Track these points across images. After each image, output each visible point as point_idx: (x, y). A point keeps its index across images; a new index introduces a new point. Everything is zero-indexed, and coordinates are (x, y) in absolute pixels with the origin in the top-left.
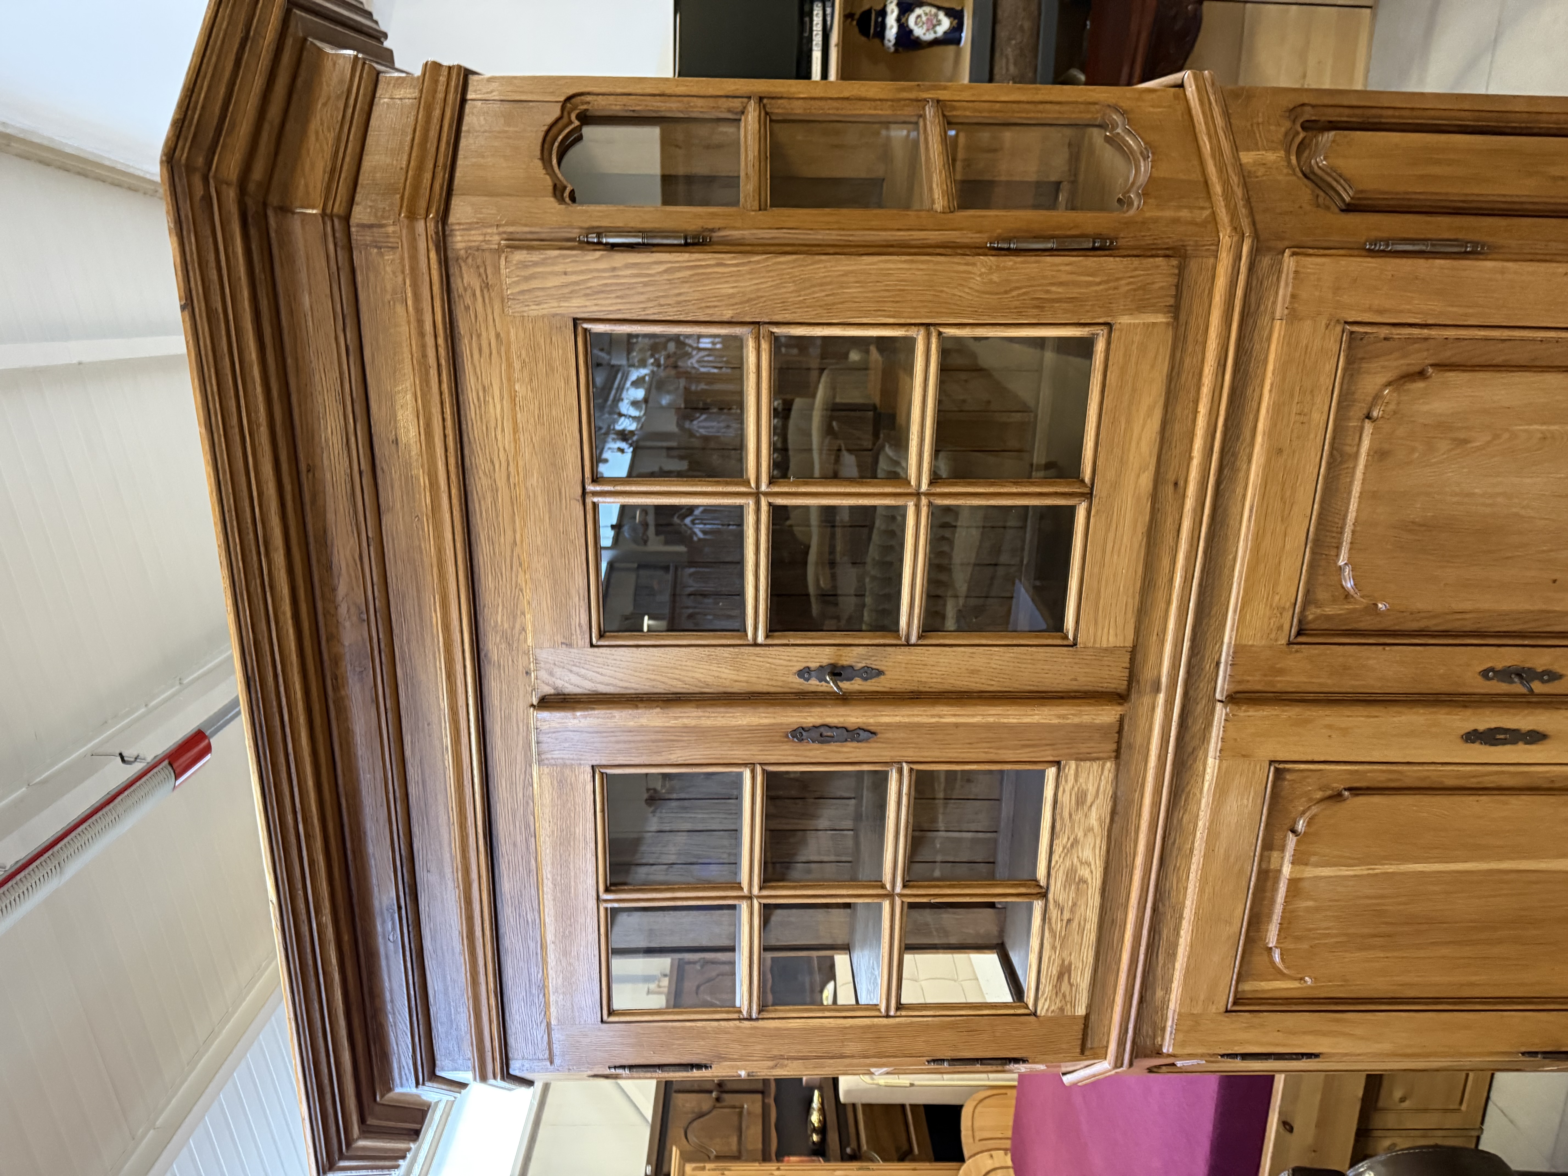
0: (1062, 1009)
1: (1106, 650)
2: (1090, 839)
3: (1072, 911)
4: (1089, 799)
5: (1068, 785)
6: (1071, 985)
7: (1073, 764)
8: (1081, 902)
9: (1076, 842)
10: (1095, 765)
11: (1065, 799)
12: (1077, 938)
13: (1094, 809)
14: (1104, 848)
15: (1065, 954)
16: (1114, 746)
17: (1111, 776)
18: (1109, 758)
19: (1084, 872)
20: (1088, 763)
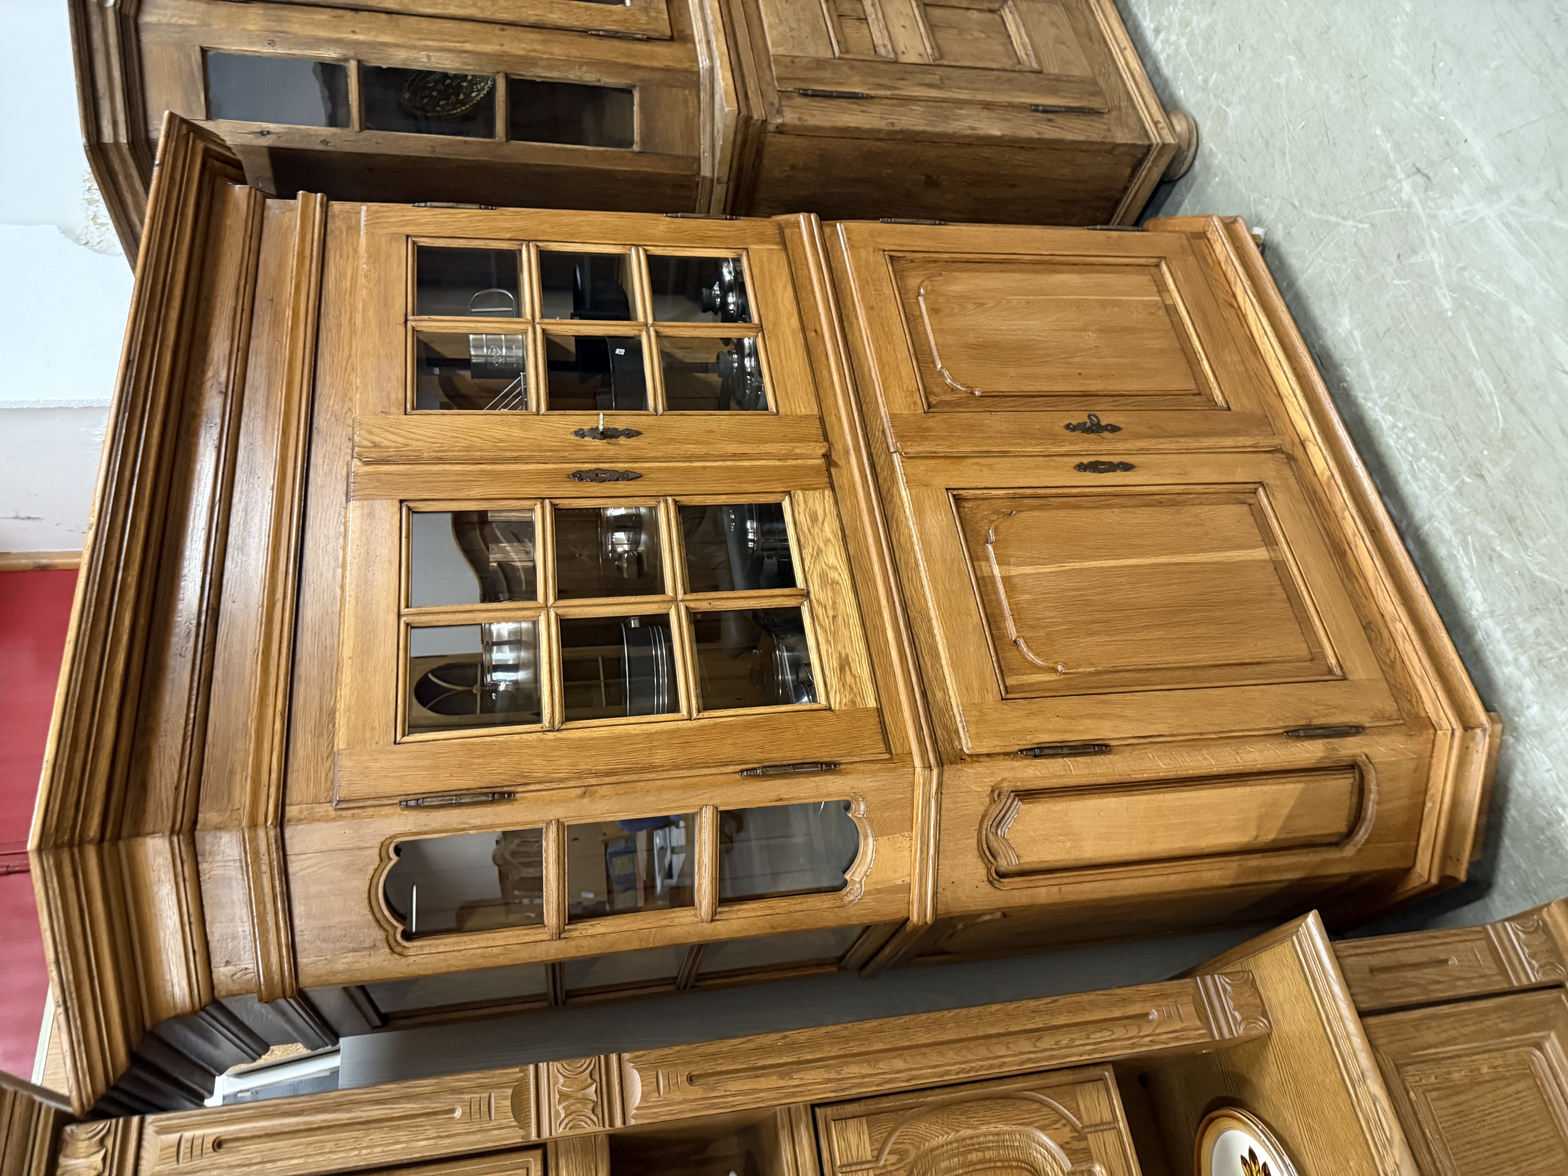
0: (853, 702)
1: (801, 417)
2: (831, 549)
3: (834, 608)
4: (820, 517)
5: (801, 508)
6: (855, 677)
7: (800, 493)
8: (839, 600)
9: (820, 551)
10: (817, 493)
11: (802, 518)
12: (846, 633)
13: (826, 524)
14: (844, 555)
15: (840, 648)
16: (827, 480)
17: (832, 500)
18: (825, 488)
19: (833, 575)
20: (811, 492)
